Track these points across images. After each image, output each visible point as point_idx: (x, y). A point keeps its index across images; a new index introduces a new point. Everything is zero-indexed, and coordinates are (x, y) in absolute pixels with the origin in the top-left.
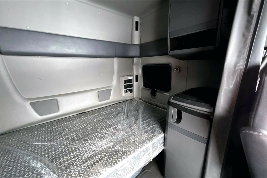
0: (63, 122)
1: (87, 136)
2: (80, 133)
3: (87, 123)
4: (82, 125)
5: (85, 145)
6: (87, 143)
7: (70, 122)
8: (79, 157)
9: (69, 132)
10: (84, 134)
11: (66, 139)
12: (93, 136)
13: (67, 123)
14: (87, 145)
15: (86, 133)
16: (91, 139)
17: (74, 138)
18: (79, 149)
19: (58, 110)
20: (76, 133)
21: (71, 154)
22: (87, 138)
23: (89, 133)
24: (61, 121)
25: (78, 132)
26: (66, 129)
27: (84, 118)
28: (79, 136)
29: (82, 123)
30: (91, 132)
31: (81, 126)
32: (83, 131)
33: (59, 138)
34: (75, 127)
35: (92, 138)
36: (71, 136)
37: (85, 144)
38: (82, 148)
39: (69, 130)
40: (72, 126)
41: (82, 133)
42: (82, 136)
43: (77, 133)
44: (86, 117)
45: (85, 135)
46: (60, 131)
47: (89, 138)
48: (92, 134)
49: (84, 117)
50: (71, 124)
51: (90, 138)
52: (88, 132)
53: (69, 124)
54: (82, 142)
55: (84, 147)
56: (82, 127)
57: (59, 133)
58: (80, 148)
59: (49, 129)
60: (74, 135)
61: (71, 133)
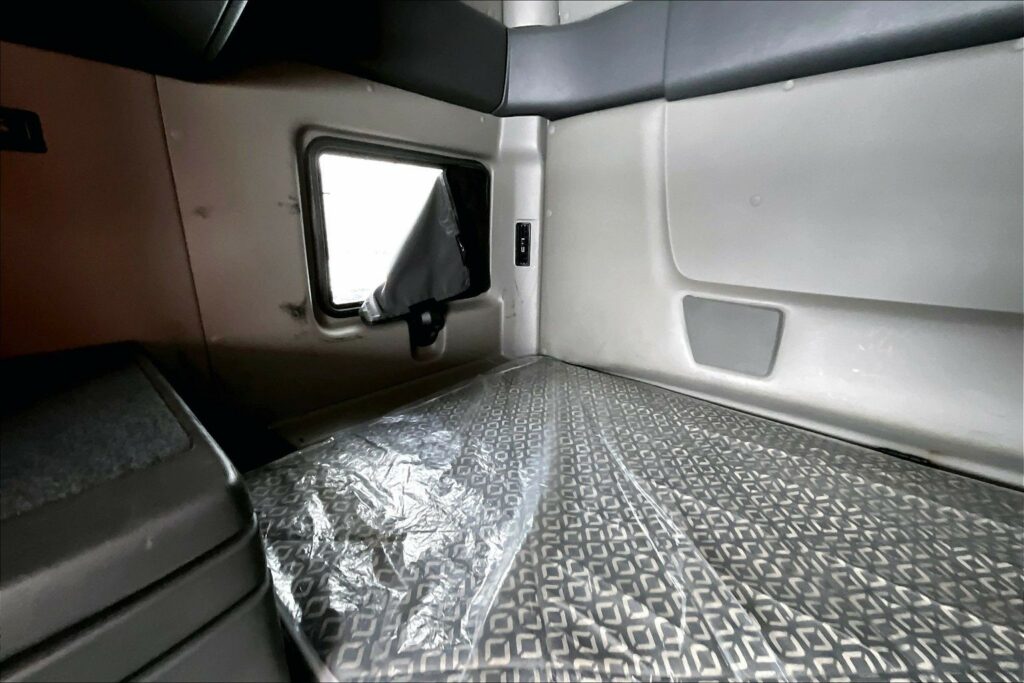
0: (763, 435)
1: (799, 604)
2: (777, 546)
3: (880, 528)
4: (833, 519)
5: (727, 638)
6: (746, 639)
7: (784, 455)
8: (631, 664)
9: (732, 497)
10: (788, 571)
11: (691, 509)
12: (828, 647)
13: (770, 451)
14: (737, 649)
15: (807, 577)
16: (800, 652)
17: (718, 543)
18: (675, 621)
20: (758, 527)
22: (784, 614)
23: (833, 601)
24: (756, 427)
25: (767, 531)
26: (737, 474)
27: (892, 493)
28: (754, 552)
29: (849, 504)
30: (847, 606)
31: (820, 514)
32: (805, 549)
33: (676, 486)
34: (783, 494)
35: (811, 653)
36: (718, 520)
37: (730, 630)
38: (694, 629)
39: (744, 486)
40: (775, 476)
41: (786, 552)
42: (767, 569)
43: (762, 534)
44: (916, 492)
45: (793, 581)
46: (707, 463)
47: (791, 628)
48: (842, 626)
49: (898, 486)
50: (781, 468)
51: (800, 631)
52: (827, 584)
53: (773, 459)
54: (727, 604)
55: (713, 645)
56: (825, 523)
57: (695, 466)
58: (684, 621)
59: (687, 427)
60: (737, 530)
61: (736, 507)
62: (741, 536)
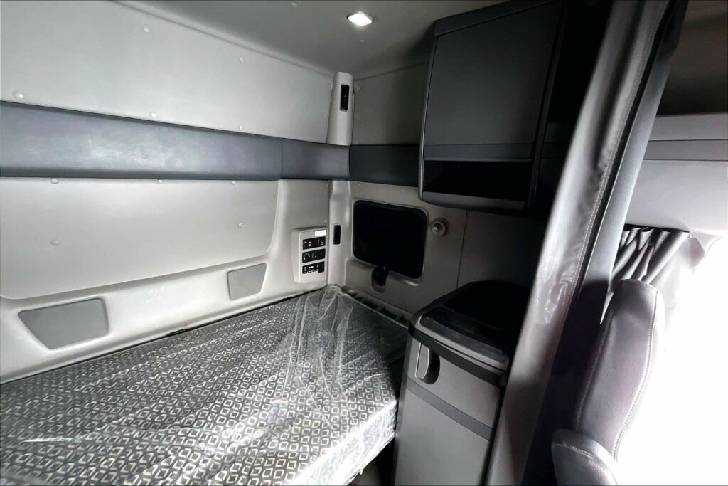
0: (121, 363)
1: (193, 411)
2: (172, 402)
3: (192, 367)
4: (179, 376)
5: (185, 441)
6: (190, 435)
7: (141, 365)
8: (167, 482)
9: (139, 400)
10: (181, 405)
11: (127, 421)
12: (208, 412)
13: (133, 368)
14: (190, 440)
15: (188, 401)
16: (203, 421)
17: (153, 420)
18: (167, 456)
19: (106, 329)
20: (160, 402)
21: (145, 472)
22: (192, 417)
23: (199, 400)
24: (114, 361)
25: (164, 400)
26: (130, 390)
27: (186, 351)
28: (167, 411)
29: (178, 366)
30: (203, 398)
31: (174, 378)
32: (180, 394)
33: (109, 421)
34: (156, 382)
35: (206, 419)
36: (144, 414)
37: (184, 438)
38: (175, 452)
39: (139, 392)
40: (147, 378)
41: (176, 400)
42: (175, 411)
43: (163, 402)
44: (191, 345)
45: (185, 407)
46: (111, 397)
47: (197, 419)
48: (206, 404)
49: (186, 347)
50: (145, 372)
51: (199, 417)
52: (194, 398)
53: (138, 371)
54: (176, 433)
55: (183, 447)
56: (177, 380)
57: (107, 404)
58: (170, 453)
59: (76, 390)
60: (154, 410)
61: (145, 403)
62: (157, 411)
